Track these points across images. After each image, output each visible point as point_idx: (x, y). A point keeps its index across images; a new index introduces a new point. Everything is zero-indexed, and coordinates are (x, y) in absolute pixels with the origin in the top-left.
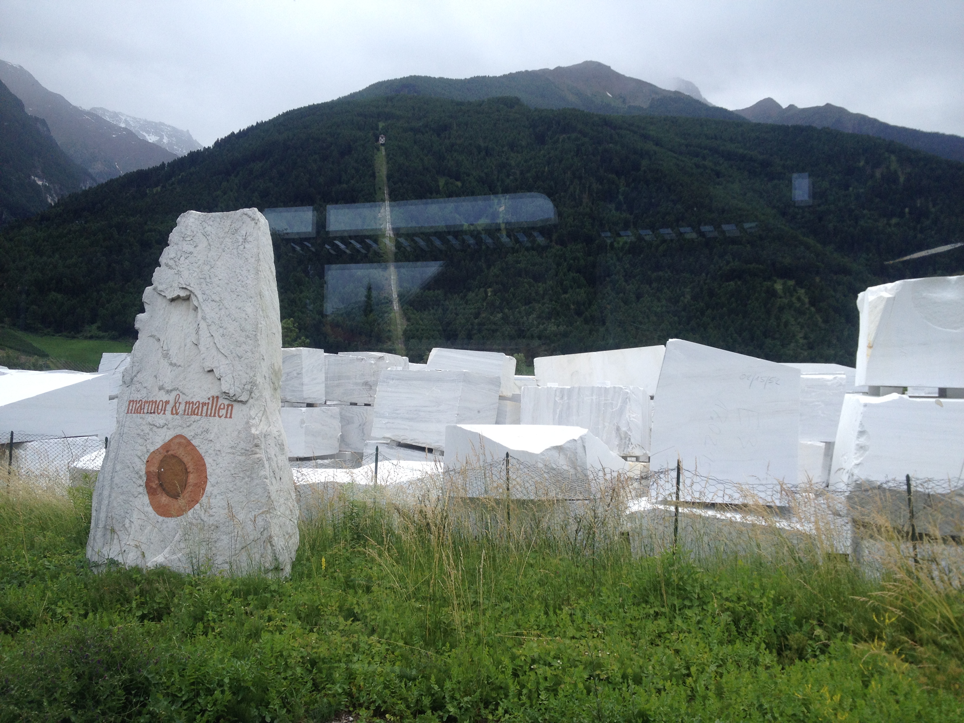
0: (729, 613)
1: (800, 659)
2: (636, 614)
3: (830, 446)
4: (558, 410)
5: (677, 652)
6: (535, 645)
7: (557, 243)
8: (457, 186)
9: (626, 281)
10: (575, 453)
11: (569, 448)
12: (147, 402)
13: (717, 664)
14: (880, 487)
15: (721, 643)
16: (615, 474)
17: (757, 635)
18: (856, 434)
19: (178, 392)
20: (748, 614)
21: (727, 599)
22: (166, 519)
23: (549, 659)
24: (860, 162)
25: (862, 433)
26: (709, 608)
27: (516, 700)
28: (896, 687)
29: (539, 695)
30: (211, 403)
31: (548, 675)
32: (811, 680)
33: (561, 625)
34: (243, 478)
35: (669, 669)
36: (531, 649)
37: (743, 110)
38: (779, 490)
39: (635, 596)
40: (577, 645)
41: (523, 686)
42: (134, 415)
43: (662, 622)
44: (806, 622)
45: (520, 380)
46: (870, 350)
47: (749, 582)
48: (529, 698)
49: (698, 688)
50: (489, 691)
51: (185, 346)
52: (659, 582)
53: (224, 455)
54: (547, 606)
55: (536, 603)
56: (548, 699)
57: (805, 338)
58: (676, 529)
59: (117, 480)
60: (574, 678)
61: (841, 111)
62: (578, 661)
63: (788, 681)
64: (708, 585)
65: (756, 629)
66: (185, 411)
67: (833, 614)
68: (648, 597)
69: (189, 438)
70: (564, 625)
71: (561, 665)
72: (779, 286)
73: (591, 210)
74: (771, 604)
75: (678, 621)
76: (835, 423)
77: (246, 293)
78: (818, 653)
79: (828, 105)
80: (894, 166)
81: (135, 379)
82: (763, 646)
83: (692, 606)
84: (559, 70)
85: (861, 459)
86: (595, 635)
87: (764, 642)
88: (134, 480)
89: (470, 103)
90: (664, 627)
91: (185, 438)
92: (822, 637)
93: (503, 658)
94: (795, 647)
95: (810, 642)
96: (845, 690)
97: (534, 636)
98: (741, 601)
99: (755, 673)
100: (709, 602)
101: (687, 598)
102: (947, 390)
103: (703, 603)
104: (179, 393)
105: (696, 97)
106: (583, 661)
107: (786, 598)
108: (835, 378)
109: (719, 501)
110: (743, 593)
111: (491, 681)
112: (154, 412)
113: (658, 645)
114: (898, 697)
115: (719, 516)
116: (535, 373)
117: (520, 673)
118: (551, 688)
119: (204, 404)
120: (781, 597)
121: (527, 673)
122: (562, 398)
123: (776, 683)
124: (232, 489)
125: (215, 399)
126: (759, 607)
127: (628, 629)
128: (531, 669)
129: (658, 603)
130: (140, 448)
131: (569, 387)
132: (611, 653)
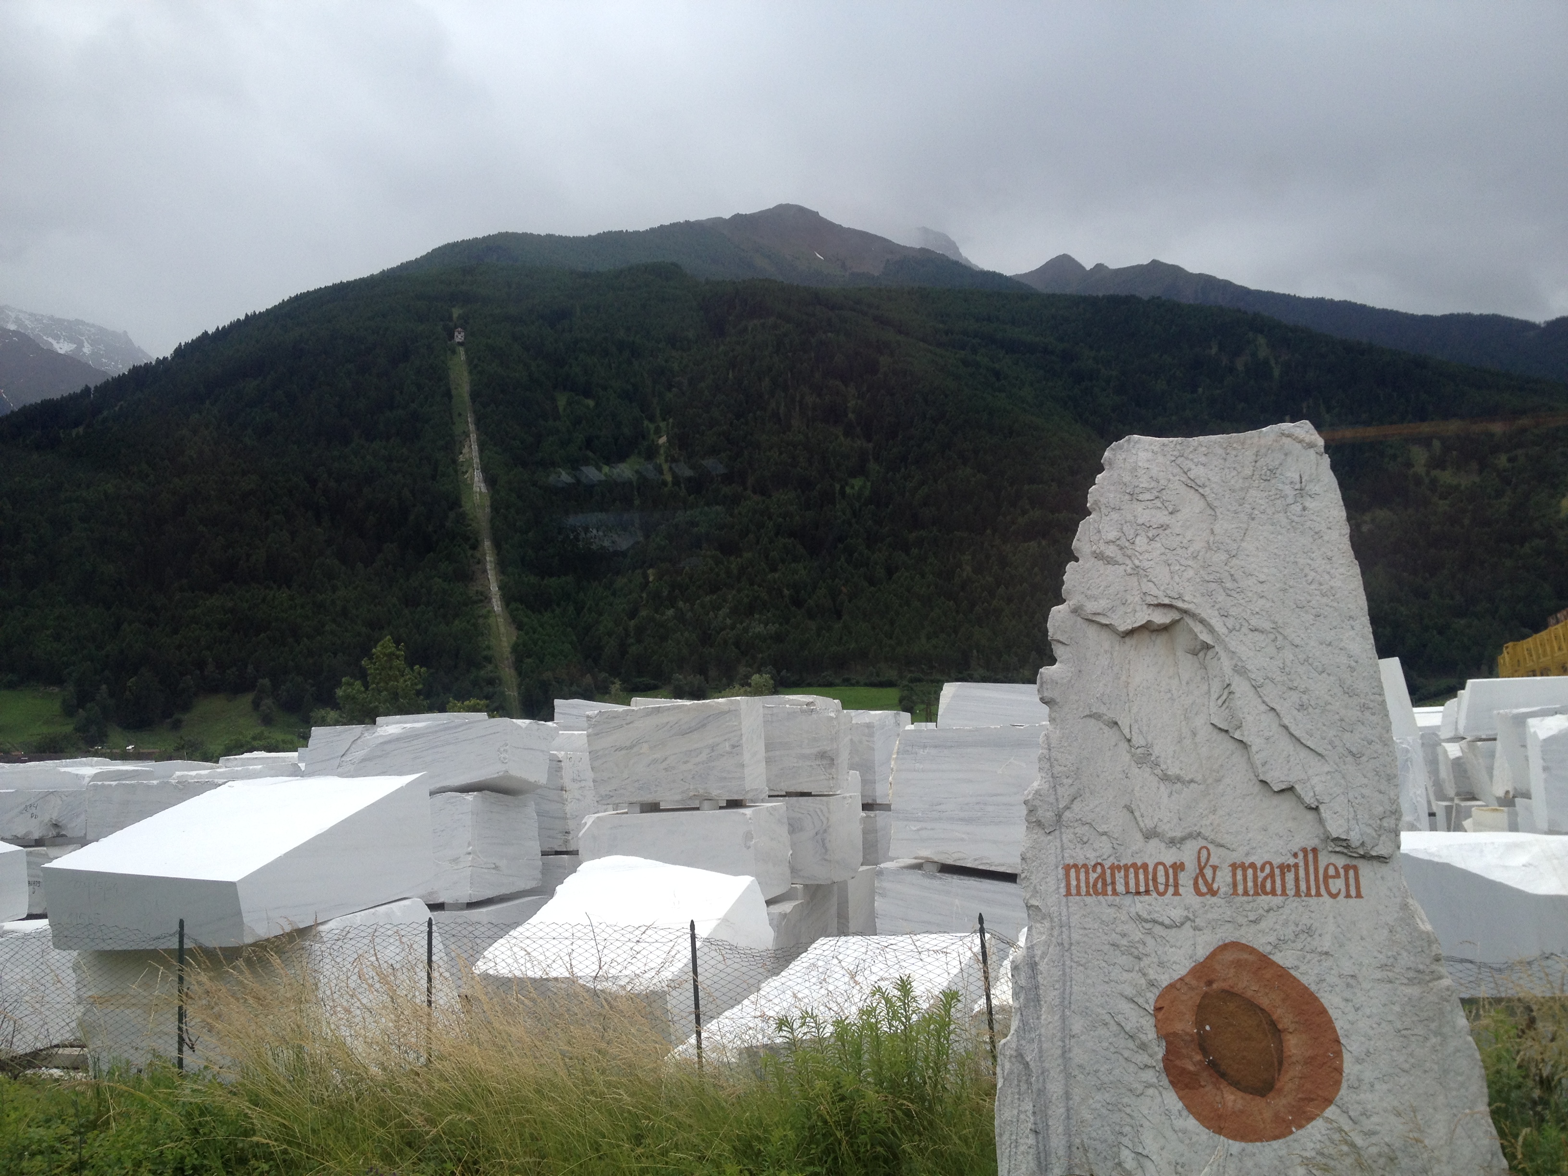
7: (755, 492)
8: (588, 408)
9: (868, 547)
12: (1119, 868)
19: (1202, 843)
22: (1250, 1147)
24: (1211, 348)
30: (1301, 864)
34: (1426, 1039)
37: (1026, 274)
42: (1088, 899)
51: (1194, 734)
53: (1366, 985)
59: (1078, 1055)
61: (1176, 272)
66: (1235, 885)
69: (1265, 949)
73: (806, 436)
77: (1336, 610)
79: (1154, 262)
80: (1263, 352)
81: (1067, 814)
84: (739, 220)
88: (1126, 1054)
89: (600, 274)
91: (1252, 950)
104: (1204, 843)
105: (954, 258)
112: (1147, 892)
119: (1284, 868)
124: (1406, 1066)
125: (1311, 856)
130: (1126, 976)
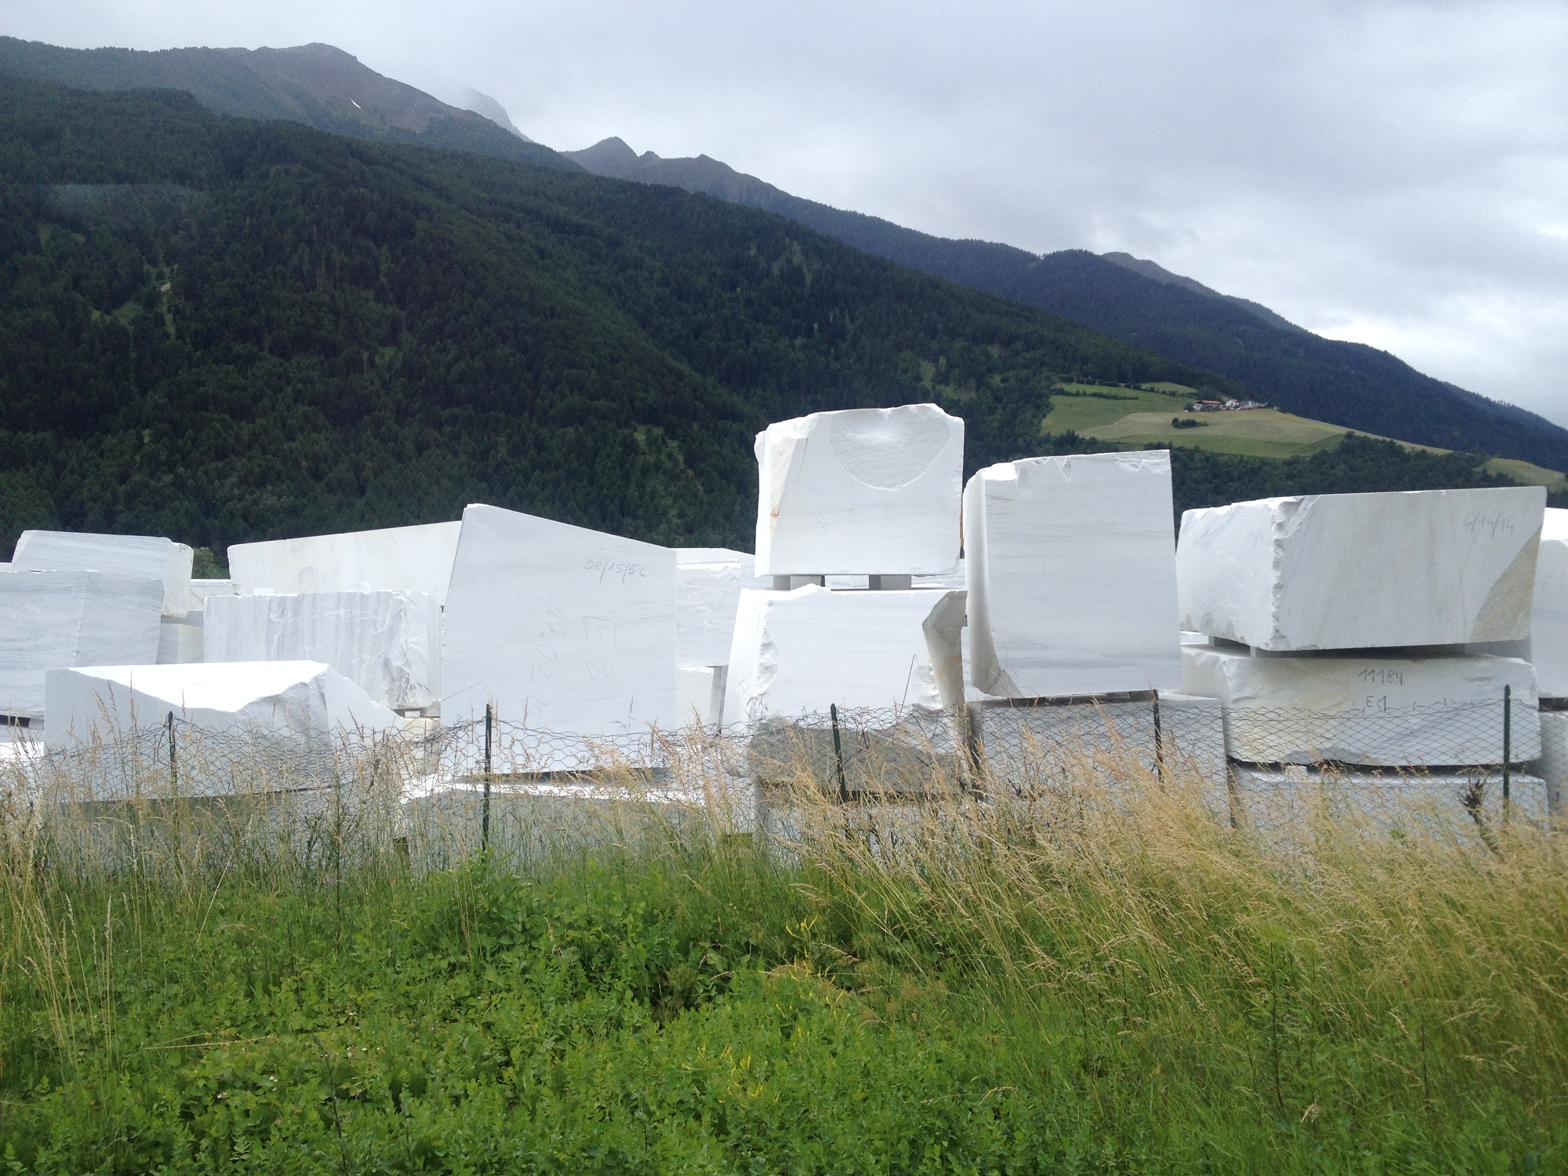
0: (573, 948)
1: (687, 1007)
2: (417, 973)
3: (720, 672)
4: (276, 638)
5: (488, 1026)
6: (226, 1055)
7: (271, 352)
8: (77, 243)
9: (398, 422)
10: (306, 708)
11: (293, 698)
13: (555, 1037)
14: (795, 727)
15: (561, 1000)
16: (378, 737)
17: (620, 978)
18: (759, 648)
20: (604, 944)
21: (570, 926)
23: (254, 1077)
24: (750, 249)
25: (767, 646)
26: (541, 944)
27: (188, 1161)
28: (831, 1030)
29: (233, 1144)
31: (252, 1106)
32: (706, 1040)
33: (278, 1012)
35: (474, 1058)
36: (217, 1064)
38: (649, 741)
39: (415, 943)
40: (307, 1044)
41: (202, 1134)
43: (462, 980)
44: (694, 946)
45: (203, 586)
46: (775, 520)
47: (606, 893)
48: (214, 1154)
49: (525, 1085)
50: (133, 1155)
52: (457, 913)
54: (251, 982)
55: (231, 978)
56: (249, 1150)
57: (681, 516)
58: (486, 820)
60: (302, 1103)
61: (722, 169)
62: (307, 1071)
63: (669, 1046)
64: (539, 907)
65: (617, 968)
67: (734, 927)
68: (437, 941)
70: (284, 1011)
71: (277, 1085)
72: (640, 437)
73: (332, 297)
74: (640, 924)
75: (490, 974)
76: (727, 636)
78: (713, 993)
79: (703, 157)
82: (629, 994)
83: (513, 945)
84: (266, 54)
85: (767, 685)
86: (342, 1021)
87: (631, 987)
89: (95, 93)
90: (466, 988)
92: (720, 968)
93: (160, 1090)
94: (679, 988)
95: (701, 977)
96: (756, 1048)
97: (226, 1038)
98: (594, 925)
99: (618, 1040)
100: (541, 935)
101: (505, 932)
102: (882, 578)
103: (530, 936)
106: (319, 1069)
107: (662, 912)
108: (725, 568)
109: (556, 767)
110: (596, 913)
111: (135, 1135)
113: (455, 1020)
114: (834, 1046)
115: (556, 790)
116: (231, 573)
117: (194, 1111)
118: (257, 1130)
120: (656, 912)
121: (209, 1109)
122: (282, 614)
123: (650, 1054)
126: (622, 931)
127: (402, 1001)
128: (217, 1101)
129: (456, 949)
131: (295, 595)
132: (371, 1047)
